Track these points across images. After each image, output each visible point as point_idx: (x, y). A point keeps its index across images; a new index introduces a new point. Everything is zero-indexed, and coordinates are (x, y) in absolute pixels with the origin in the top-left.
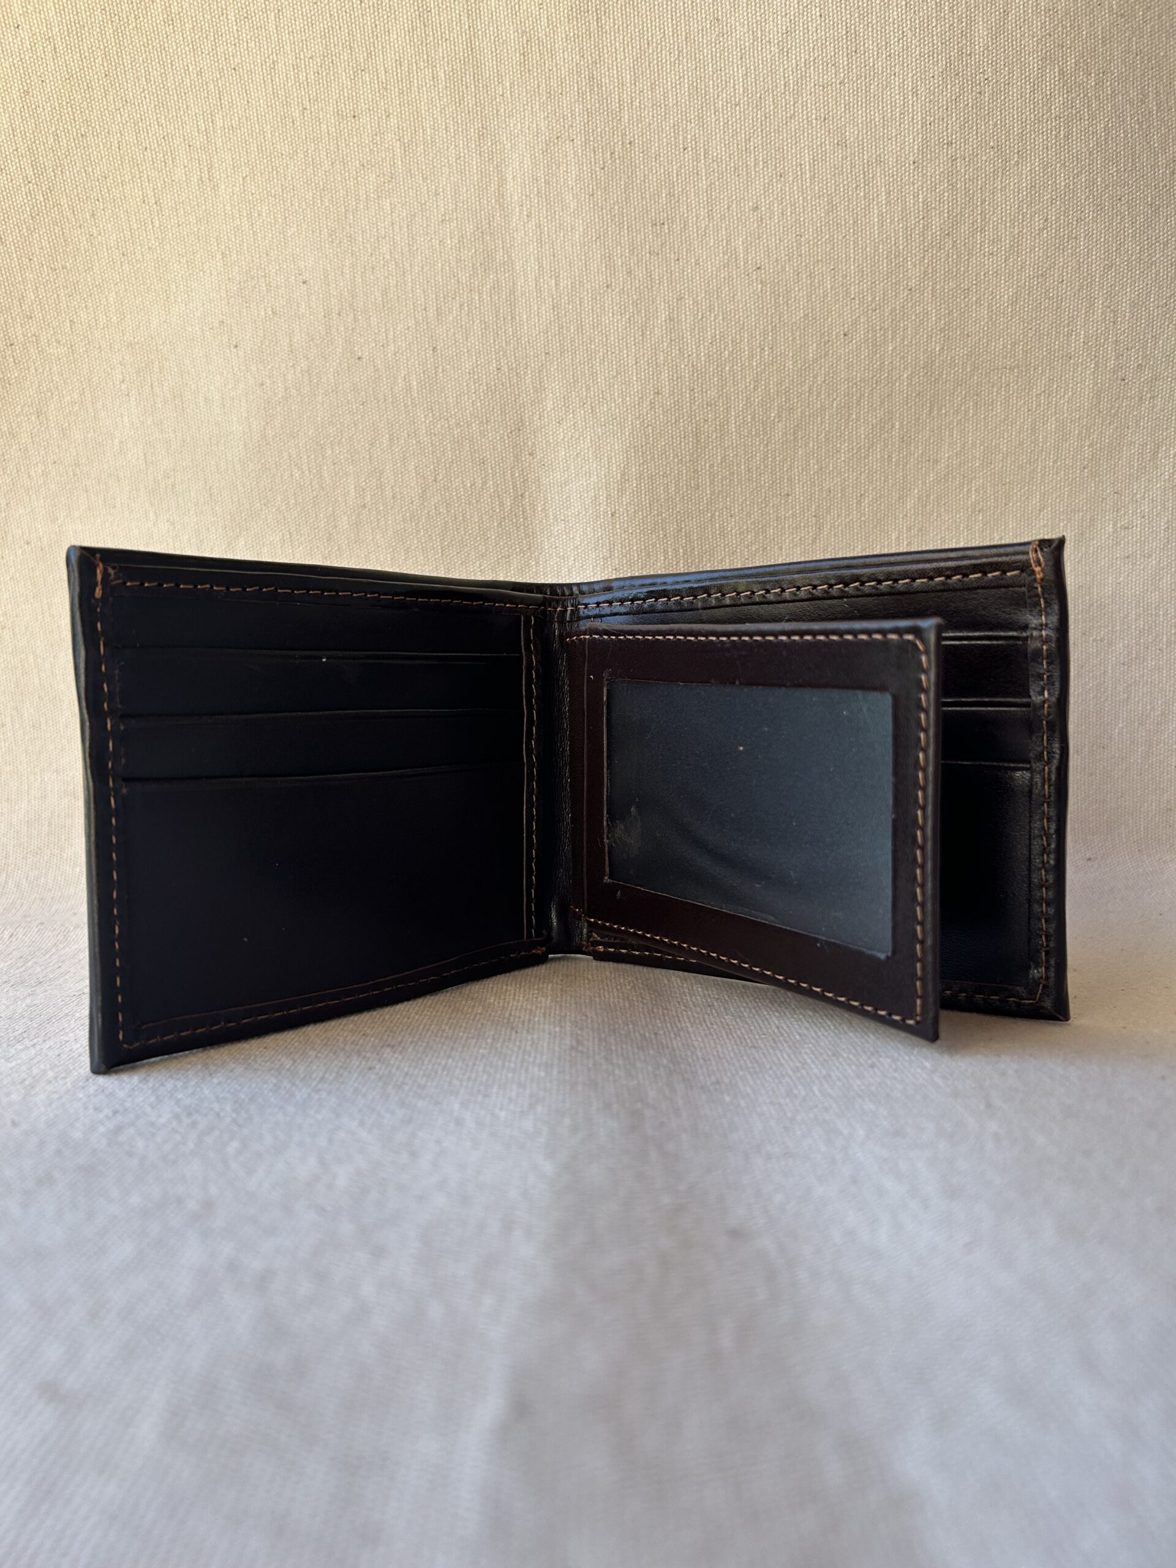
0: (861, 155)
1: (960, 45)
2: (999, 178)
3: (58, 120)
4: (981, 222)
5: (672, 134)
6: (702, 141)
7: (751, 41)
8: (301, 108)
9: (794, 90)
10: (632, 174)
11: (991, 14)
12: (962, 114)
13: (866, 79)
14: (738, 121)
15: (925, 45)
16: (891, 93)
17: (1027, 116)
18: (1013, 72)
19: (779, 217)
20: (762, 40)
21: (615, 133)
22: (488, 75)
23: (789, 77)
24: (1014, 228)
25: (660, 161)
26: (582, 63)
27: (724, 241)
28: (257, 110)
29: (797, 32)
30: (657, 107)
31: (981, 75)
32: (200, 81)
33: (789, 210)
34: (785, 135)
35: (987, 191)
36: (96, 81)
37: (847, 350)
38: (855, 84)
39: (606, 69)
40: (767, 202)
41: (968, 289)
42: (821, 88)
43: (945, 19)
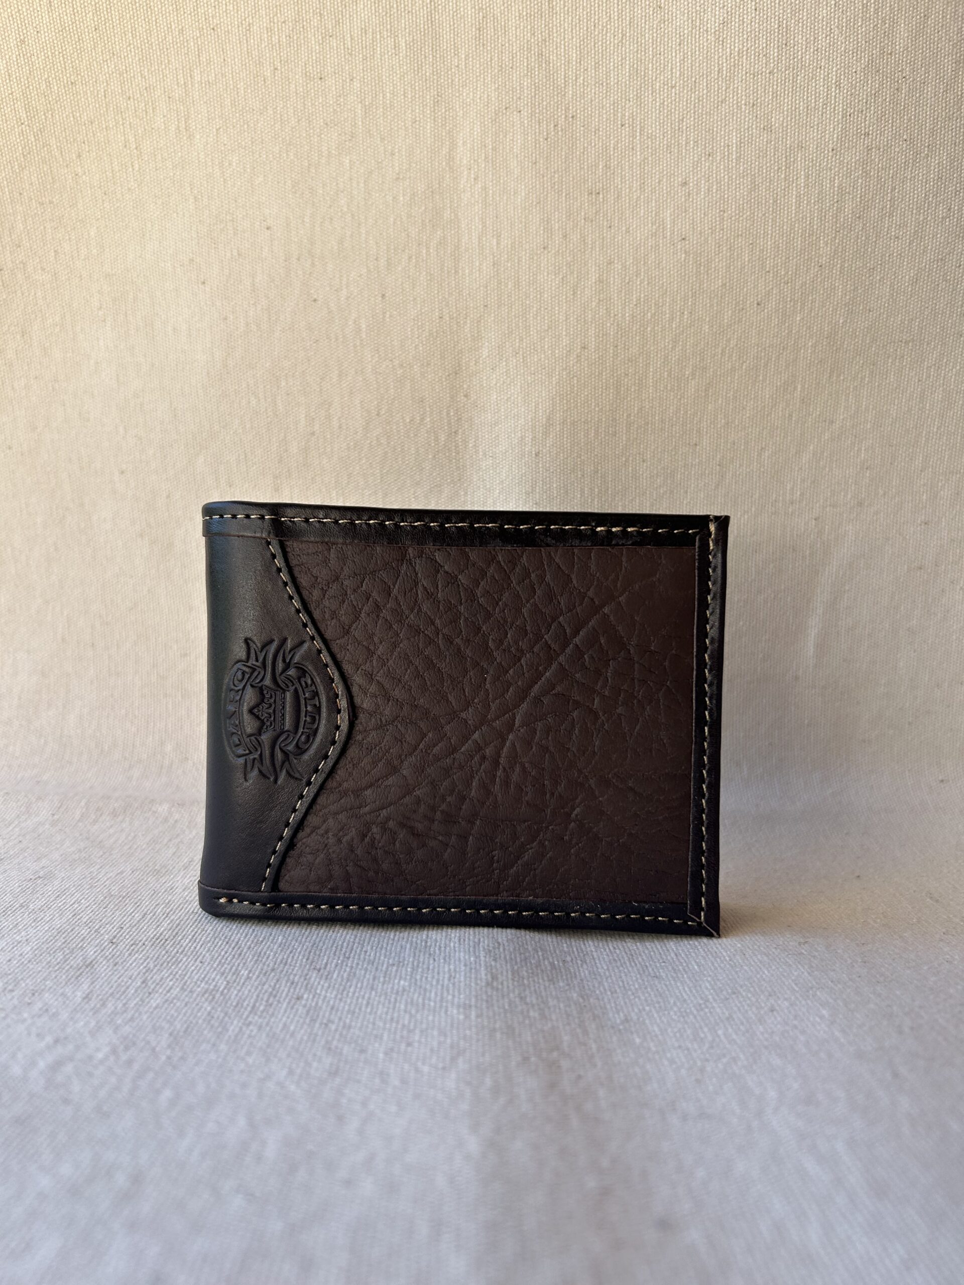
0: (784, 140)
1: (882, 44)
2: (910, 169)
3: (50, 68)
4: (890, 208)
5: (612, 111)
6: (638, 119)
7: (690, 29)
8: (272, 68)
9: (726, 76)
10: (573, 146)
11: (913, 17)
12: (880, 108)
13: (794, 70)
14: (673, 103)
15: (850, 42)
16: (816, 85)
17: (939, 113)
18: (929, 72)
19: (705, 193)
20: (700, 29)
21: (560, 106)
22: (445, 47)
23: (722, 64)
24: (919, 215)
25: (599, 135)
26: (532, 40)
27: (654, 213)
28: (232, 68)
29: (733, 23)
30: (599, 85)
31: (900, 73)
32: (182, 38)
33: (715, 187)
34: (715, 117)
35: (898, 179)
36: (87, 34)
37: (759, 318)
38: (783, 75)
39: (555, 47)
40: (695, 179)
41: (873, 269)
42: (752, 76)
43: (870, 19)
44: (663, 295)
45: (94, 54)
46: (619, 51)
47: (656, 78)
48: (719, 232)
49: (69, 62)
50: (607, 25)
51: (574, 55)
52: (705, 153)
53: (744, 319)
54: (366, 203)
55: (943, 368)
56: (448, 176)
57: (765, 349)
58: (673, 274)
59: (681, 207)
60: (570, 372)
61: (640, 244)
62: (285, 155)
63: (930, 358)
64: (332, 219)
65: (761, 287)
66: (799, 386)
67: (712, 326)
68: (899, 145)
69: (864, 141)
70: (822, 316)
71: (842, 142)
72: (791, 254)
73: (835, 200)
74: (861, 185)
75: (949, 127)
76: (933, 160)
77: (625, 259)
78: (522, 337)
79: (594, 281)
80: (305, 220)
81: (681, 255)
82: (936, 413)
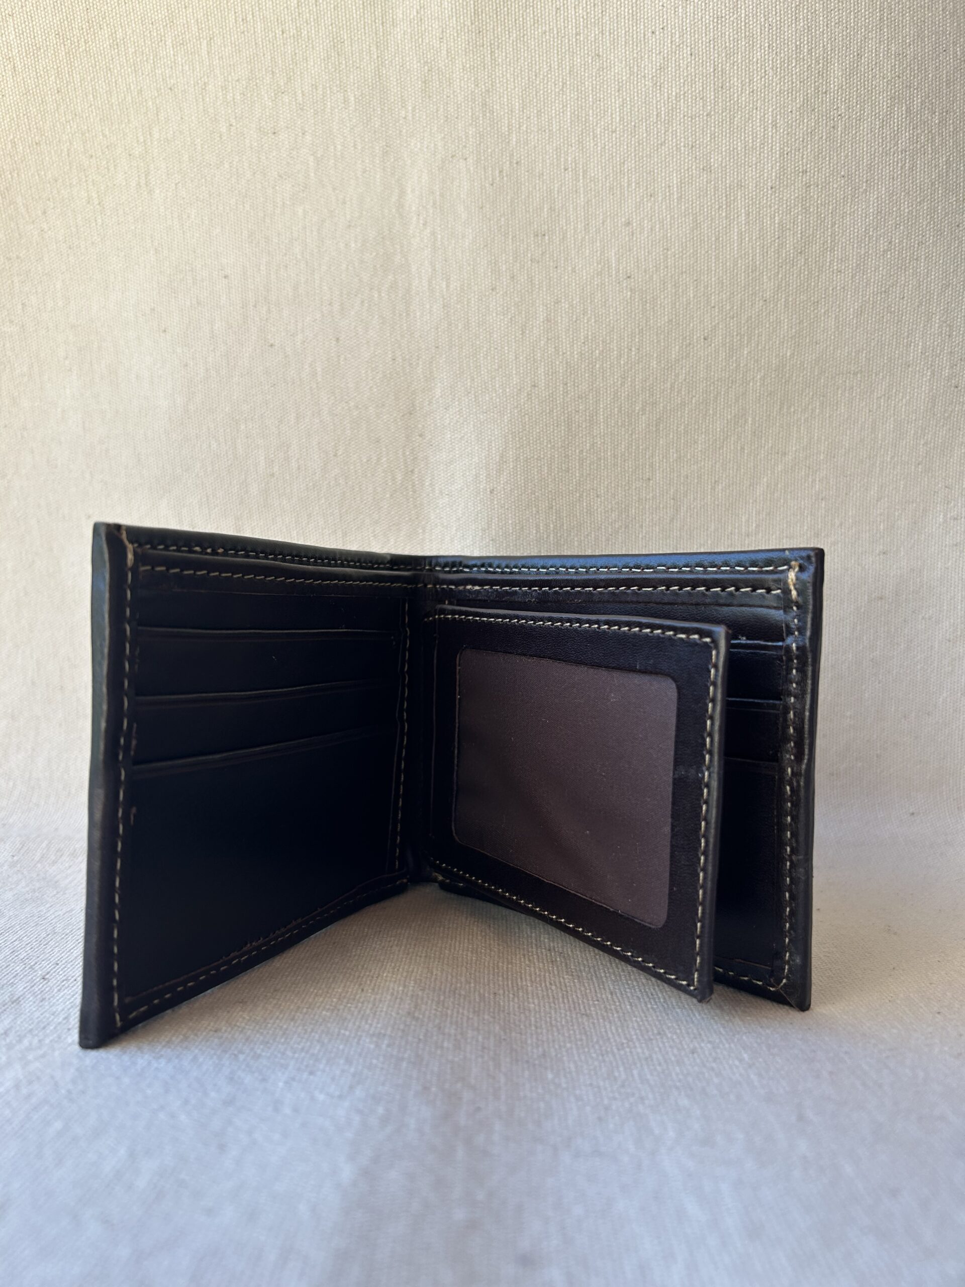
44: (610, 333)
45: (57, 115)
46: (561, 99)
47: (597, 124)
48: (663, 269)
49: (34, 123)
50: (548, 74)
51: (517, 104)
52: (647, 194)
53: (691, 354)
54: (319, 251)
55: (893, 398)
56: (397, 223)
57: (714, 383)
58: (620, 312)
59: (626, 246)
60: (521, 411)
61: (586, 283)
62: (241, 206)
63: (880, 389)
64: (287, 267)
65: (707, 322)
66: (750, 419)
67: (660, 362)
68: (837, 182)
69: (802, 179)
70: (769, 349)
71: (780, 179)
72: (735, 290)
73: (777, 237)
74: (801, 222)
75: (886, 162)
76: (871, 195)
77: (572, 298)
78: (473, 377)
79: (542, 320)
80: (262, 268)
81: (626, 293)
82: (888, 443)
